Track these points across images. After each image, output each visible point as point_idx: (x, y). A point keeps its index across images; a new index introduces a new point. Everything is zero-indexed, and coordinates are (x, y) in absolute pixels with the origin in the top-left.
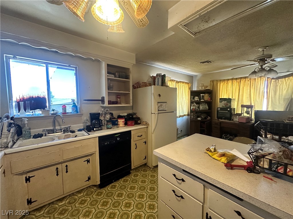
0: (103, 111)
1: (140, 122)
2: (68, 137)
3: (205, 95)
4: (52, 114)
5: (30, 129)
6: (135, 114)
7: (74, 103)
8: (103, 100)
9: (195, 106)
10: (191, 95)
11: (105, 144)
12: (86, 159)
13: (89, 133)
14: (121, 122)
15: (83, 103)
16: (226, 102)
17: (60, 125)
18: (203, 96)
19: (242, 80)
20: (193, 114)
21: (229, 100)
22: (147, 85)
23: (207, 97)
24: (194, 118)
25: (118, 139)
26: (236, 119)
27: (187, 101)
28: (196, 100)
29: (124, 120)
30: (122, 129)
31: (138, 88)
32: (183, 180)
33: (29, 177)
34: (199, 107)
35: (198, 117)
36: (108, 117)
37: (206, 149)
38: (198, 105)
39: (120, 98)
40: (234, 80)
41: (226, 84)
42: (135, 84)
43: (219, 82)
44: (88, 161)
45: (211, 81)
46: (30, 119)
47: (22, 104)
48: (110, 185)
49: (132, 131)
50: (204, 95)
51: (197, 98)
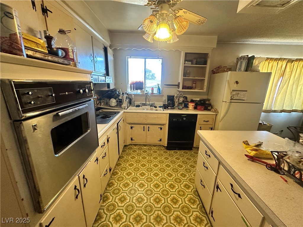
0: (178, 94)
1: (210, 109)
2: (151, 110)
4: (146, 94)
5: (134, 101)
6: (209, 100)
7: (159, 87)
8: (178, 86)
11: (174, 120)
12: (160, 126)
13: (164, 109)
14: (191, 105)
15: (164, 87)
17: (149, 102)
22: (224, 70)
25: (184, 119)
29: (194, 104)
30: (191, 111)
31: (217, 73)
32: (209, 156)
33: (132, 127)
36: (181, 100)
37: (243, 141)
39: (195, 83)
42: (215, 69)
44: (161, 129)
46: (136, 95)
47: (132, 85)
48: (174, 151)
49: (198, 115)
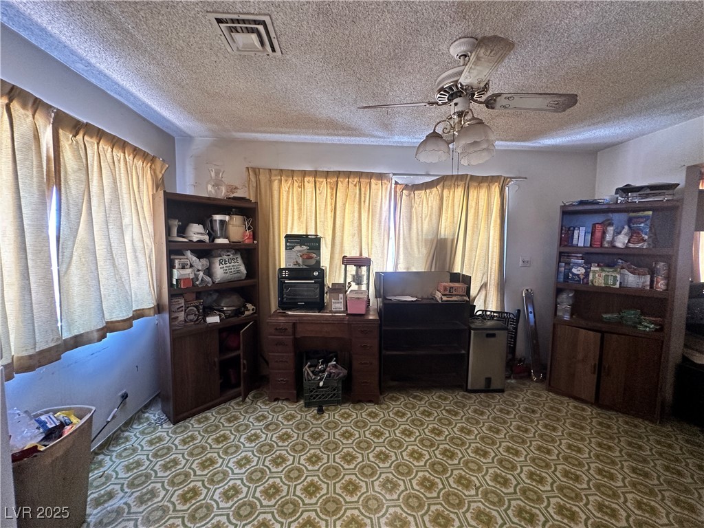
3: (230, 219)
9: (191, 266)
10: (169, 216)
16: (305, 247)
18: (222, 222)
19: (342, 180)
20: (182, 302)
21: (313, 243)
23: (241, 229)
24: (192, 317)
26: (338, 305)
27: (149, 243)
28: (195, 239)
34: (209, 272)
35: (209, 310)
38: (205, 262)
40: (321, 177)
41: (299, 187)
43: (276, 175)
45: (248, 168)
50: (227, 218)
51: (196, 232)
